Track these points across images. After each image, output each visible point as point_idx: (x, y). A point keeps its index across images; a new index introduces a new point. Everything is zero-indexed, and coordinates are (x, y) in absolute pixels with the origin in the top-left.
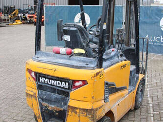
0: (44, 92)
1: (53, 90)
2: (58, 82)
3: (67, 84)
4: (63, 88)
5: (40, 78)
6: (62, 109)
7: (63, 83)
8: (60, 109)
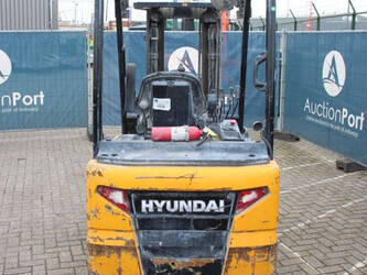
0: (154, 233)
1: (183, 222)
2: (196, 202)
3: (222, 203)
4: (212, 212)
5: (144, 202)
6: (213, 260)
7: (212, 202)
8: (205, 261)
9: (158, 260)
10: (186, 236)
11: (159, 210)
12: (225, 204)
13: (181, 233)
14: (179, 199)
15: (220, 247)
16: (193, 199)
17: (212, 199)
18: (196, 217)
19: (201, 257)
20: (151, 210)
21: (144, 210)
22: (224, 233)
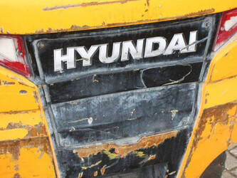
0: (77, 106)
1: (126, 78)
2: (150, 41)
3: (193, 35)
4: (176, 55)
5: (57, 53)
6: (175, 132)
7: (178, 38)
8: (164, 135)
9: (86, 150)
10: (131, 100)
11: (86, 63)
12: (199, 37)
13: (122, 96)
14: (122, 39)
15: (187, 110)
16: (145, 36)
17: (178, 32)
18: (148, 66)
19: (157, 131)
20: (71, 65)
21: (58, 67)
22: (193, 85)
